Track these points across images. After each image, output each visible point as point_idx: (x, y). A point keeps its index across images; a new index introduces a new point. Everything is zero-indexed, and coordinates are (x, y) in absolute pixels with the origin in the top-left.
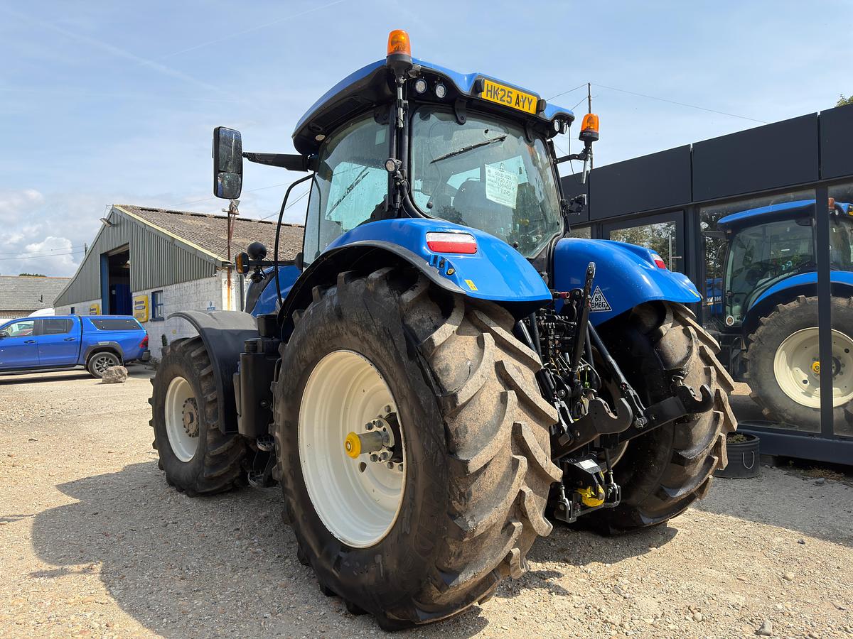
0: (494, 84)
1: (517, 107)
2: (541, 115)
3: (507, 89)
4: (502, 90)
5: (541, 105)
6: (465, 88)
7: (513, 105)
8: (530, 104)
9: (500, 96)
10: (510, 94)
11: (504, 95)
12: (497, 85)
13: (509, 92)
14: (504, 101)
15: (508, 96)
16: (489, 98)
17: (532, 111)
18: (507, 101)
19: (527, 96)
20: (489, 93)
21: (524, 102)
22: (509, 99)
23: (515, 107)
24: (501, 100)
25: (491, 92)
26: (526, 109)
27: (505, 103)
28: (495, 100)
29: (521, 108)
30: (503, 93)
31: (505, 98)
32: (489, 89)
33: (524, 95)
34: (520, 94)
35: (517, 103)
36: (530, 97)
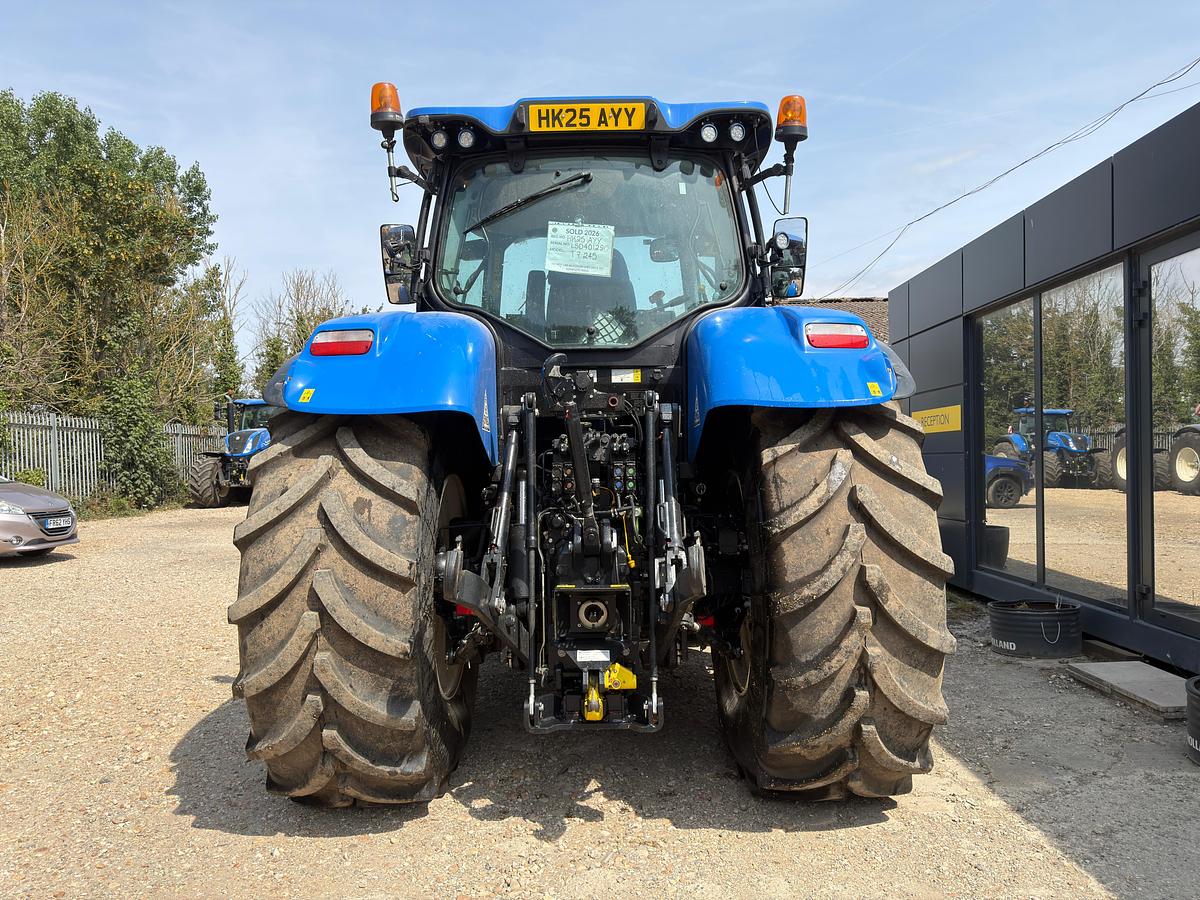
0: (550, 107)
1: (603, 127)
2: (658, 127)
3: (578, 107)
4: (567, 111)
5: (652, 113)
6: (498, 126)
7: (594, 126)
8: (630, 116)
9: (564, 122)
10: (584, 113)
11: (574, 117)
12: (557, 108)
13: (582, 110)
14: (574, 125)
15: (581, 117)
16: (544, 129)
17: (638, 123)
18: (581, 124)
19: (623, 106)
20: (544, 122)
21: (616, 117)
22: (584, 121)
23: (599, 129)
24: (568, 125)
25: (547, 118)
26: (623, 125)
27: (578, 128)
28: (557, 128)
29: (611, 127)
30: (571, 114)
31: (577, 121)
32: (544, 115)
33: (616, 107)
34: (607, 107)
35: (603, 120)
36: (630, 106)
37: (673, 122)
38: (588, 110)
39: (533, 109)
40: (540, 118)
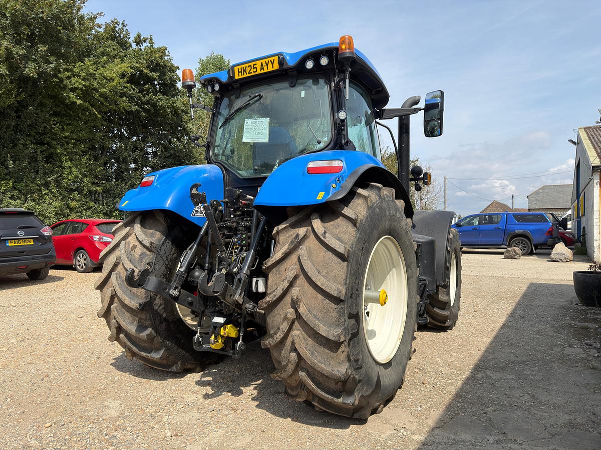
0: (242, 66)
2: (285, 67)
3: (252, 64)
4: (248, 67)
6: (224, 79)
7: (259, 72)
8: (273, 64)
9: (247, 72)
11: (251, 69)
12: (244, 66)
13: (254, 65)
14: (251, 73)
15: (254, 68)
16: (241, 77)
17: (276, 66)
18: (254, 72)
19: (269, 59)
20: (240, 74)
21: (267, 65)
22: (255, 70)
23: (261, 72)
24: (249, 73)
25: (241, 72)
26: (270, 69)
27: (253, 74)
28: (245, 76)
29: (266, 71)
30: (250, 67)
31: (252, 71)
32: (240, 71)
33: (267, 60)
34: (263, 61)
35: (262, 69)
36: (272, 59)
37: (291, 62)
38: (256, 64)
39: (236, 68)
40: (239, 72)
